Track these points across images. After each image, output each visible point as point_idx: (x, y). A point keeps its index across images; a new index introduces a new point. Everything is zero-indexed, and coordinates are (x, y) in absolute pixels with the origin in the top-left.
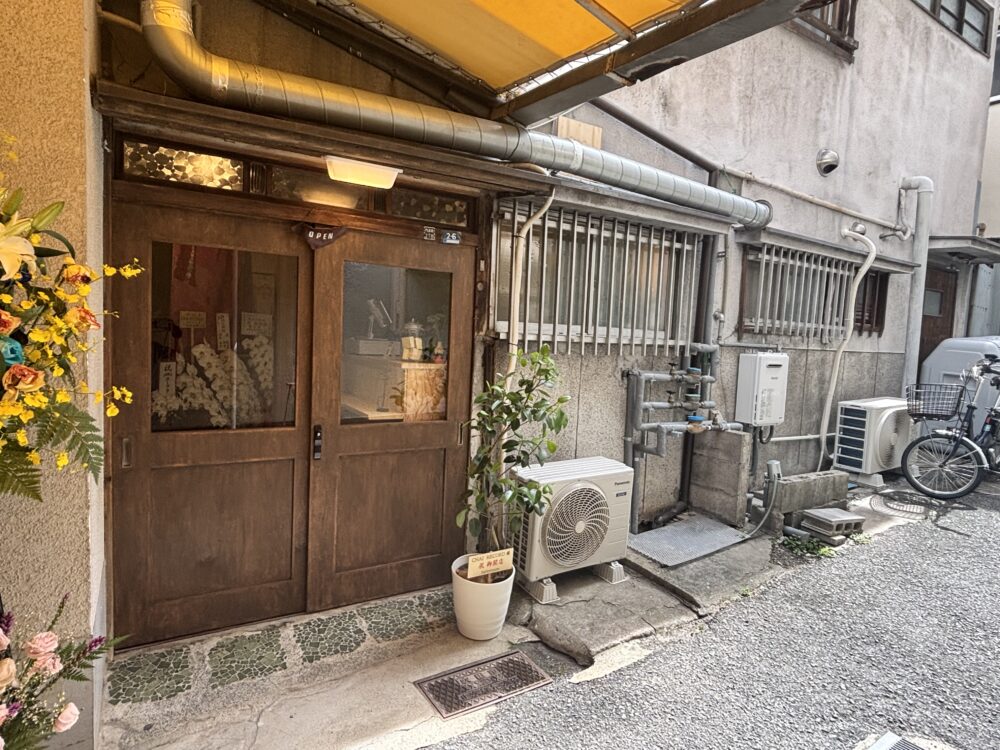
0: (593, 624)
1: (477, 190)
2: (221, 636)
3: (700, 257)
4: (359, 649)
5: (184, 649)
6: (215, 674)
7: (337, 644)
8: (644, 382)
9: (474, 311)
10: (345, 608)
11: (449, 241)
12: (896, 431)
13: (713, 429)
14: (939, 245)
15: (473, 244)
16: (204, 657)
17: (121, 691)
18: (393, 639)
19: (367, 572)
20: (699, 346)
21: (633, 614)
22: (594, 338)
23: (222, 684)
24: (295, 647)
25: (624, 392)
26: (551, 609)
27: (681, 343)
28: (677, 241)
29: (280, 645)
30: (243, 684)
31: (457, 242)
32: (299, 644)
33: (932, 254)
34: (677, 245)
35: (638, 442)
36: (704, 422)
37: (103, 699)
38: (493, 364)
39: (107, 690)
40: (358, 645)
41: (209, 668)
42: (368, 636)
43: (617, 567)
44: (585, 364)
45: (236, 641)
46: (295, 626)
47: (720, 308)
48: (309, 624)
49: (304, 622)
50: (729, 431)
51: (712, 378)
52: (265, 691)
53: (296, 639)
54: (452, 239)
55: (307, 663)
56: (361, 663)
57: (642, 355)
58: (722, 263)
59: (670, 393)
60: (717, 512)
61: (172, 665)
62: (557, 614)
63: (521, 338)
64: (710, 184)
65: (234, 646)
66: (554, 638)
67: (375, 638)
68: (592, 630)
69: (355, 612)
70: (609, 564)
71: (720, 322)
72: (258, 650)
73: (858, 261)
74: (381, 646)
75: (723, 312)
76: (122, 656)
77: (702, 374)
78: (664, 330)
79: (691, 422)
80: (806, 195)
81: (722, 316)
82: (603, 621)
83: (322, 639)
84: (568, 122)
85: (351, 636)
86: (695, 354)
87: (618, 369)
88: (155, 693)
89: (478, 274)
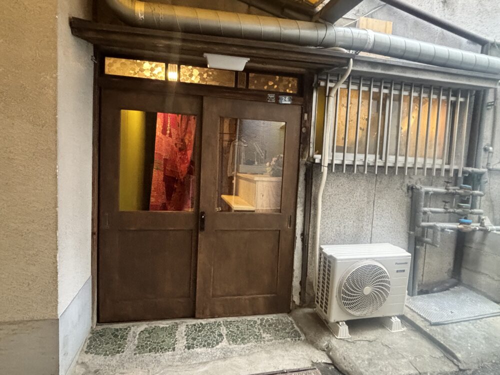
0: (371, 359)
1: (302, 70)
2: (148, 324)
3: (472, 107)
4: (217, 347)
5: (129, 329)
6: (138, 347)
7: (206, 341)
8: (424, 194)
9: (300, 146)
10: (217, 319)
11: (284, 102)
13: (480, 230)
15: (300, 103)
16: (136, 335)
17: (92, 347)
18: (238, 345)
19: (231, 299)
20: (470, 169)
21: (403, 357)
22: (385, 163)
23: (139, 353)
24: (183, 338)
25: (409, 200)
26: (343, 343)
27: (455, 167)
28: (452, 96)
29: (175, 336)
30: (150, 355)
31: (289, 103)
32: (186, 337)
34: (452, 99)
35: (419, 235)
36: (472, 224)
37: (82, 350)
38: (312, 179)
39: (86, 345)
40: (218, 344)
41: (136, 342)
42: (225, 339)
43: (395, 320)
44: (379, 180)
45: (154, 329)
46: (187, 325)
47: (490, 143)
48: (195, 325)
49: (192, 324)
50: (495, 232)
51: (481, 193)
52: (159, 362)
53: (185, 333)
54: (286, 100)
55: (186, 350)
56: (216, 356)
57: (423, 175)
58: (492, 111)
59: (446, 202)
60: (483, 290)
61: (119, 337)
62: (347, 347)
63: (330, 162)
64: (482, 53)
65: (152, 332)
66: (342, 365)
67: (229, 341)
68: (369, 364)
69: (222, 322)
70: (390, 317)
71: (489, 152)
72: (163, 336)
74: (230, 347)
75: (492, 145)
76: (99, 326)
77: (473, 190)
78: (442, 158)
79: (461, 223)
81: (491, 148)
82: (379, 359)
83: (199, 336)
84: (367, 20)
85: (215, 337)
86: (467, 175)
87: (405, 184)
88: (106, 352)
89: (303, 122)
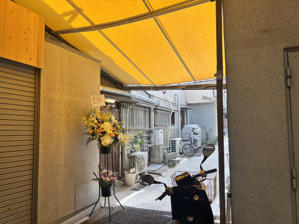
3: (149, 111)
12: (180, 144)
13: (154, 145)
14: (182, 107)
15: (119, 111)
20: (151, 129)
28: (145, 109)
33: (181, 108)
50: (157, 145)
51: (153, 135)
59: (147, 139)
60: (156, 162)
64: (149, 98)
71: (152, 124)
73: (171, 111)
80: (162, 98)
